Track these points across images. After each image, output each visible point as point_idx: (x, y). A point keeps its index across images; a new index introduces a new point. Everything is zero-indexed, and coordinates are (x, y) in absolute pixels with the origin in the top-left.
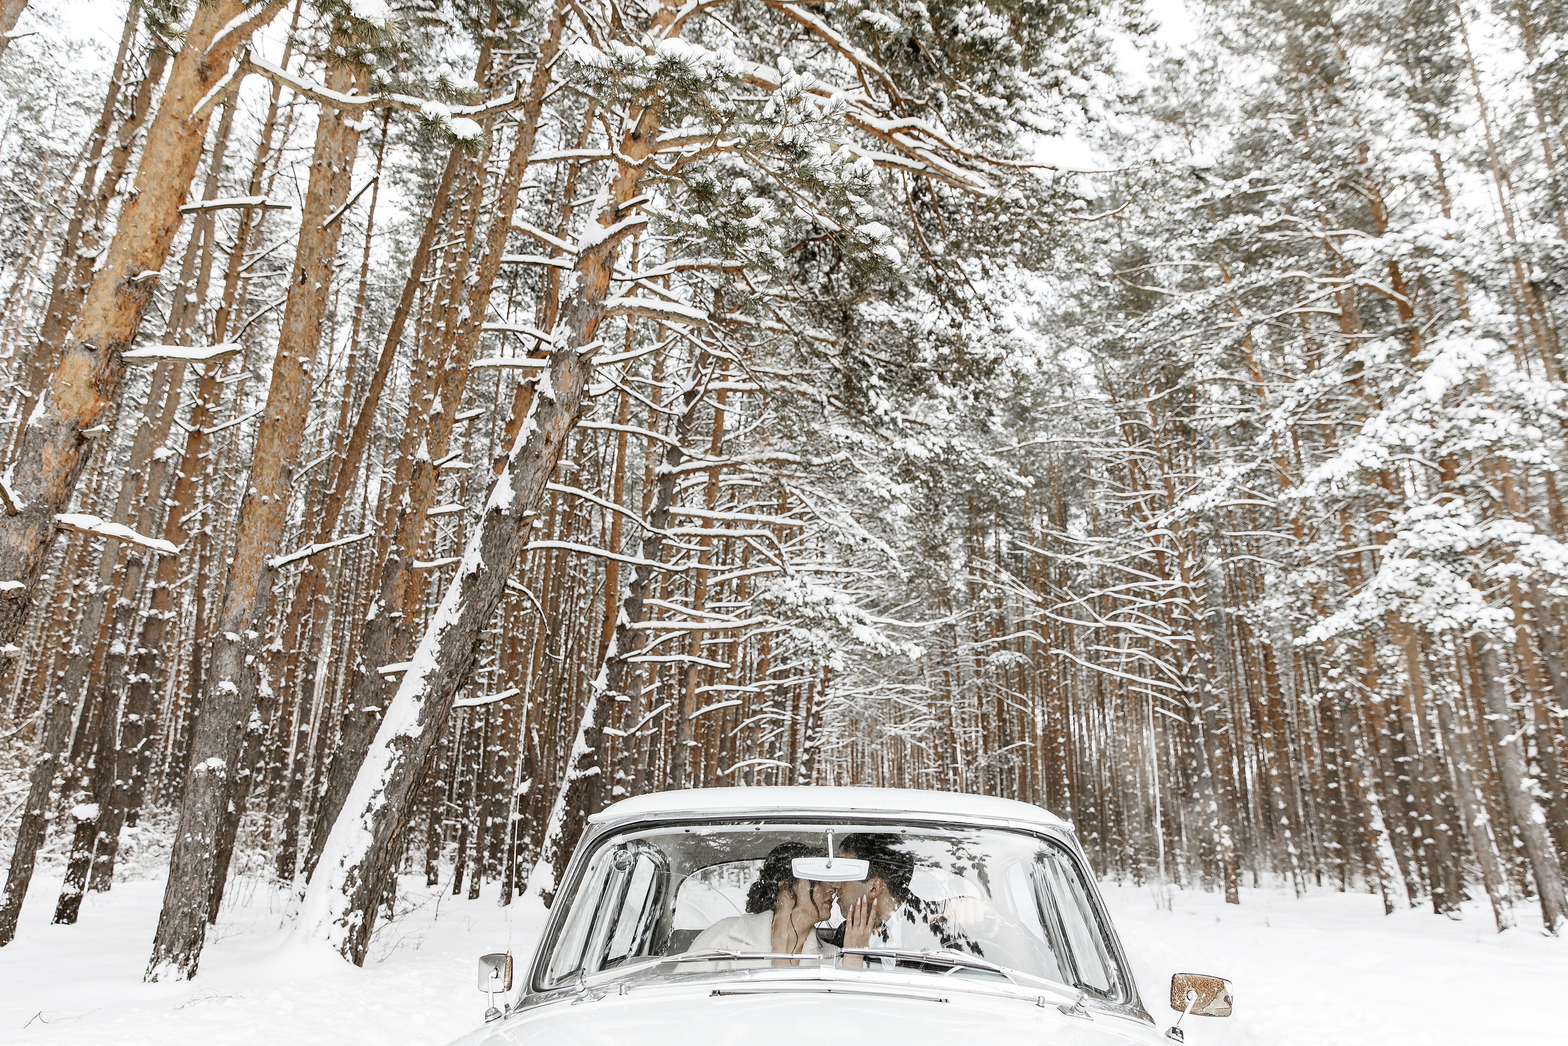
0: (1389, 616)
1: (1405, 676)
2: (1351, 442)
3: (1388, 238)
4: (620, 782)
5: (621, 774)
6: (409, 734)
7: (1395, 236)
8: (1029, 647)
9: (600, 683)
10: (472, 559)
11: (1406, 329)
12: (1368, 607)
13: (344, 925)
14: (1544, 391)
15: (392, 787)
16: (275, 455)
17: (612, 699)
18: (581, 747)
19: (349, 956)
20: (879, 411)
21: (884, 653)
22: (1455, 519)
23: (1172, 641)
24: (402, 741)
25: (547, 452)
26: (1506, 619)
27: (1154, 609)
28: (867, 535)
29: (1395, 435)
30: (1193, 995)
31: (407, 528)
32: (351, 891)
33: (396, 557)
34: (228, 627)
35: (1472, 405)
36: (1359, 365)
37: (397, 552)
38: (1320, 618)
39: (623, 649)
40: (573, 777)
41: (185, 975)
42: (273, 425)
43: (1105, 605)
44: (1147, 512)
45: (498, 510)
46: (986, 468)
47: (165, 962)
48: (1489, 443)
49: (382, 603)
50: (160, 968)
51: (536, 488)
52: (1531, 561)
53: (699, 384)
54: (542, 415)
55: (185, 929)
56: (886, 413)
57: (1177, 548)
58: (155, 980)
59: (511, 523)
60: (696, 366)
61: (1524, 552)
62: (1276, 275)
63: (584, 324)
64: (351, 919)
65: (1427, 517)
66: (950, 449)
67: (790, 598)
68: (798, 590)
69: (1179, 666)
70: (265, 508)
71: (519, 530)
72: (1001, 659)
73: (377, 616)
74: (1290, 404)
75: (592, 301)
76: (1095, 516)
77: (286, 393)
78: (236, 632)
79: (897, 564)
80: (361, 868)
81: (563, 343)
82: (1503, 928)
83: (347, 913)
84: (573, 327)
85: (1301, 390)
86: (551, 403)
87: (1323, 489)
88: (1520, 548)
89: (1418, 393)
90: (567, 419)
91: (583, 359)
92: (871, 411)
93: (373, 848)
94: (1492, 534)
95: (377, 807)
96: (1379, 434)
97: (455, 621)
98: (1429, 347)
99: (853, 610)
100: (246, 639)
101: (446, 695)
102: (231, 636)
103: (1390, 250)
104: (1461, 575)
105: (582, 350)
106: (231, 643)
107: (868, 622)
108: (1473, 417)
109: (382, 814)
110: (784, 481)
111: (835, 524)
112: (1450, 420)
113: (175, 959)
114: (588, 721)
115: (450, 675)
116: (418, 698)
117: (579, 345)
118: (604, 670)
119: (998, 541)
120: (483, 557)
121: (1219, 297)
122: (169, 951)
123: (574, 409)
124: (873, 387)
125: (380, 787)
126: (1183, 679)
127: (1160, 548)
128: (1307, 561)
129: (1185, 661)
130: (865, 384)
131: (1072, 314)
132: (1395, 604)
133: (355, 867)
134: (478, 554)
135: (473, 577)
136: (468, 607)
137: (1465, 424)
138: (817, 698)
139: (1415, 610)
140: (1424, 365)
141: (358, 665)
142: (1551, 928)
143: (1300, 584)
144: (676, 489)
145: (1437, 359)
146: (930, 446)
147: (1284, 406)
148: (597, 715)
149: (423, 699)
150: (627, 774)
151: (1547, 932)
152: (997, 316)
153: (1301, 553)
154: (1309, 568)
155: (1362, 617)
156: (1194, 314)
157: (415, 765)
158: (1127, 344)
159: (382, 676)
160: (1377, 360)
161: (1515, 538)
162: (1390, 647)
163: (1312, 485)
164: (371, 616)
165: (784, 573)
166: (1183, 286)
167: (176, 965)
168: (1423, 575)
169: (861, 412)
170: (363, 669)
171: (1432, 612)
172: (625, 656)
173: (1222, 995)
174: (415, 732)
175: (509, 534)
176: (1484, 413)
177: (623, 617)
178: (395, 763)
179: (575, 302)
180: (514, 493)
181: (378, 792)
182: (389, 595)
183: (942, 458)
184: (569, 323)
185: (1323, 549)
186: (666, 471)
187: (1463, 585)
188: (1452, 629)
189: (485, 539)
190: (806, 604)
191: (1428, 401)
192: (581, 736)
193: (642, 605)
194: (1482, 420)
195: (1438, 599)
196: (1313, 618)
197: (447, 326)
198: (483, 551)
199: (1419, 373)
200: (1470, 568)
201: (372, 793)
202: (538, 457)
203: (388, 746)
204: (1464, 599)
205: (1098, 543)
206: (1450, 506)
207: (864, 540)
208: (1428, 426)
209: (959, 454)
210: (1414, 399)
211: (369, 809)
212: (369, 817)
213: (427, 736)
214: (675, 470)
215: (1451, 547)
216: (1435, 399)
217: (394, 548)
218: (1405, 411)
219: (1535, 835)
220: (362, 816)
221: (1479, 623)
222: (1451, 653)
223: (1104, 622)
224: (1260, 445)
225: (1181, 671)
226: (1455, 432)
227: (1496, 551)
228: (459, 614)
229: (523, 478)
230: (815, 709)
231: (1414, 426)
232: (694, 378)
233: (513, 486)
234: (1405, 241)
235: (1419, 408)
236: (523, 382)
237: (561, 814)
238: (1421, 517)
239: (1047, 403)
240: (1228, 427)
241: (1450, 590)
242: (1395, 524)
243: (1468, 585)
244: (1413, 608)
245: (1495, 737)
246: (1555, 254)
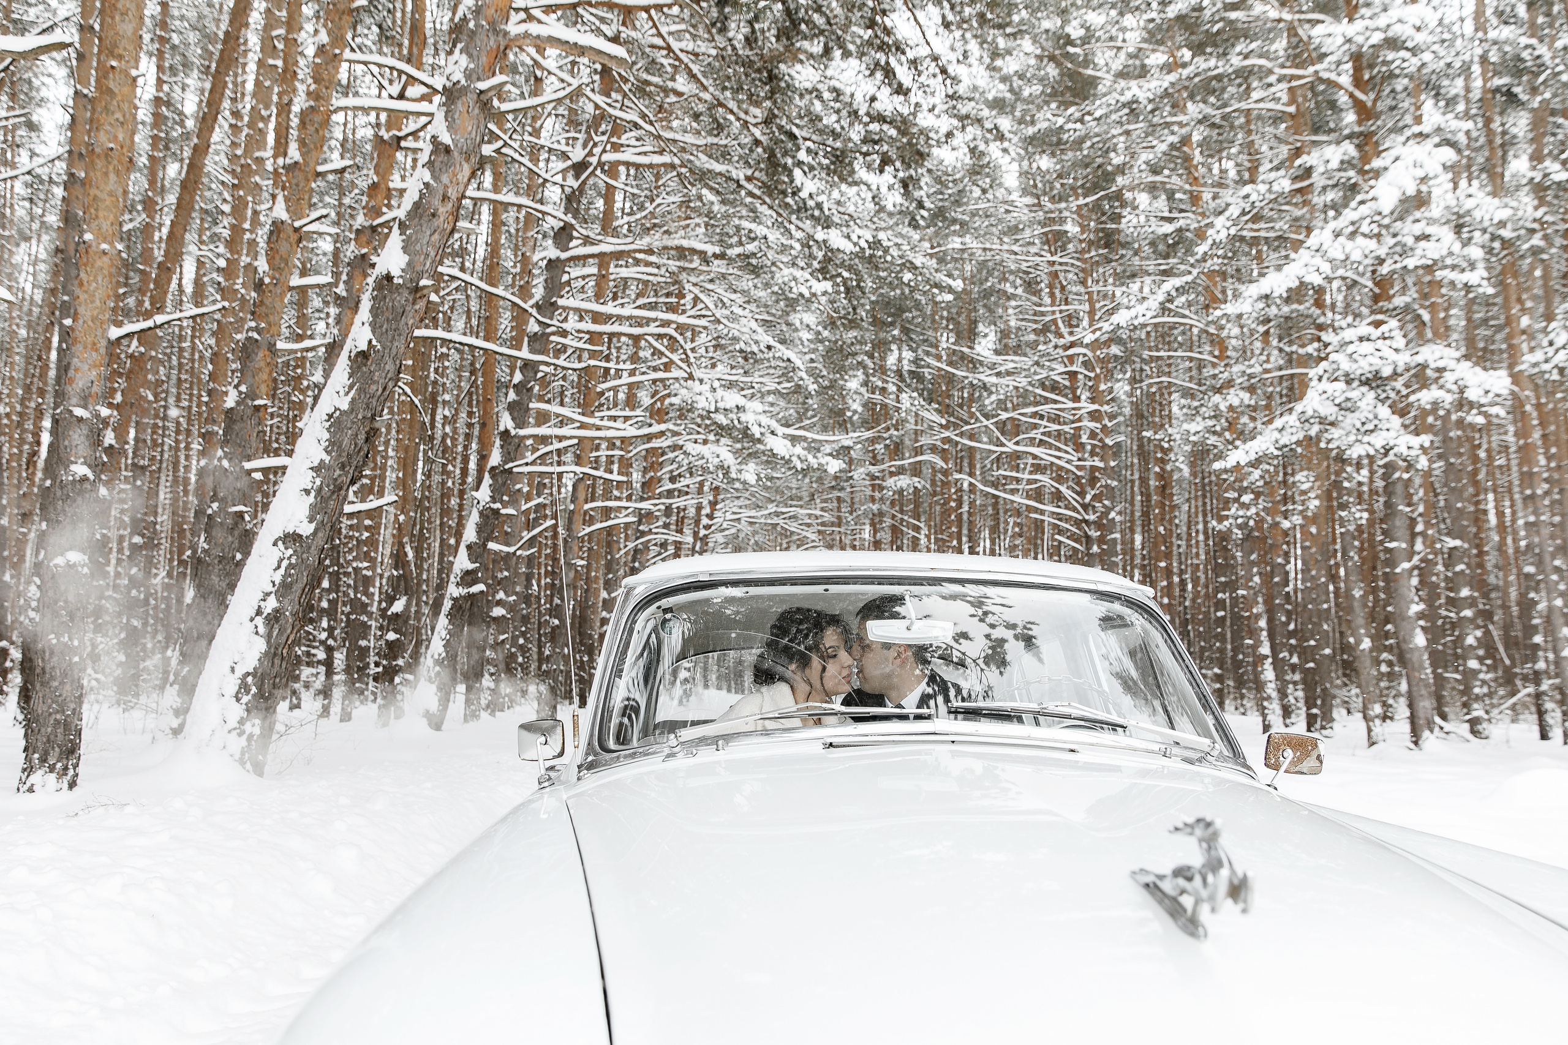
0: (1309, 441)
1: (1317, 502)
2: (1293, 255)
3: (1359, 25)
4: (499, 603)
5: (501, 595)
6: (300, 531)
7: (1367, 22)
8: (927, 471)
9: (484, 494)
10: (361, 336)
11: (1361, 134)
12: (1290, 430)
13: (240, 735)
14: (1491, 209)
15: (284, 589)
16: (111, 194)
17: (496, 512)
18: (462, 562)
19: (248, 766)
20: (804, 194)
21: (799, 466)
22: (1388, 342)
23: (1077, 467)
24: (291, 538)
25: (444, 210)
26: (1422, 447)
27: (1059, 435)
28: (772, 343)
29: (1340, 249)
30: (1289, 753)
31: (267, 302)
32: (245, 699)
33: (256, 336)
34: (74, 401)
35: (1418, 221)
36: (1308, 172)
37: (257, 329)
38: (1238, 443)
39: (508, 457)
40: (456, 594)
41: (66, 785)
42: (107, 156)
43: (1010, 429)
44: (1064, 330)
45: (389, 278)
46: (913, 268)
47: (40, 772)
48: (1430, 262)
49: (243, 388)
50: (36, 778)
51: (433, 254)
52: (1454, 388)
53: (590, 154)
54: (437, 164)
55: (60, 737)
56: (811, 195)
57: (1093, 370)
58: (31, 790)
59: (406, 294)
60: (588, 132)
61: (1449, 378)
62: (1236, 61)
63: (484, 54)
64: (248, 727)
65: (1361, 339)
66: (876, 244)
67: (702, 403)
68: (709, 395)
69: (1082, 494)
70: (106, 259)
71: (414, 304)
72: (899, 484)
73: (238, 403)
74: (1234, 211)
75: (492, 24)
76: (1004, 334)
77: (118, 115)
78: (85, 407)
79: (804, 375)
80: (254, 674)
81: (458, 76)
82: (1372, 744)
83: (242, 722)
84: (470, 56)
85: (1247, 196)
86: (447, 150)
87: (1261, 305)
88: (1446, 374)
89: (1369, 204)
90: (467, 170)
91: (484, 97)
92: (794, 194)
93: (266, 654)
94: (1419, 359)
95: (268, 610)
96: (1324, 248)
97: (345, 405)
98: (1384, 155)
99: (765, 420)
100: (97, 416)
101: (338, 490)
102: (79, 412)
103: (1360, 39)
104: (1383, 402)
105: (482, 85)
106: (80, 420)
107: (780, 434)
108: (1418, 233)
109: (273, 619)
110: (684, 276)
111: (735, 329)
112: (1395, 235)
113: (52, 769)
114: (470, 534)
115: (343, 467)
116: (307, 492)
117: (479, 79)
118: (487, 480)
119: (900, 360)
120: (374, 332)
121: (1172, 84)
122: (43, 760)
123: (474, 160)
124: (800, 164)
125: (269, 588)
126: (1085, 507)
127: (1074, 368)
128: (1230, 383)
129: (1088, 489)
130: (790, 161)
131: (1003, 100)
132: (1314, 430)
133: (248, 674)
134: (367, 327)
135: (364, 355)
136: (359, 390)
137: (1410, 241)
138: (705, 521)
139: (1336, 436)
140: (1377, 174)
141: (220, 459)
142: (1416, 743)
143: (1223, 407)
144: (565, 278)
145: (1392, 168)
146: (854, 238)
147: (1227, 214)
148: (480, 529)
149: (313, 494)
150: (507, 595)
151: (1412, 746)
152: (956, 80)
153: (1226, 374)
154: (1232, 391)
155: (1282, 442)
156: (1145, 102)
157: (308, 566)
158: (1065, 137)
159: (249, 472)
160: (1330, 166)
161: (1441, 364)
162: (1305, 473)
163: (1250, 300)
164: (230, 402)
165: (691, 377)
166: (1122, 75)
167: (53, 776)
168: (1348, 399)
169: (784, 193)
170: (225, 463)
171: (1352, 438)
172: (511, 465)
173: (1314, 754)
174: (306, 529)
175: (404, 307)
176: (1429, 230)
177: (506, 421)
178: (285, 563)
179: (472, 25)
180: (406, 258)
181: (268, 594)
182: (250, 380)
183: (868, 252)
184: (464, 51)
185: (1249, 371)
186: (553, 257)
187: (1384, 411)
188: (1368, 456)
189: (374, 311)
190: (717, 410)
191: (1380, 214)
192: (463, 552)
193: (528, 409)
194: (1426, 237)
195: (1358, 425)
196: (1232, 443)
197: (285, 61)
198: (374, 326)
199: (1372, 182)
200: (1392, 395)
201: (261, 596)
202: (434, 215)
203: (275, 544)
204: (1384, 425)
205: (1010, 362)
206: (1384, 328)
207: (769, 348)
208: (1375, 240)
209: (886, 251)
210: (1364, 210)
211: (259, 612)
212: (259, 621)
213: (320, 535)
214: (564, 256)
215: (1377, 372)
216: (1386, 212)
217: (253, 324)
218: (1353, 223)
219: (1415, 657)
220: (252, 620)
221: (1396, 450)
222: (1365, 480)
223: (1010, 447)
224: (1198, 257)
225: (1084, 498)
226: (1398, 249)
227: (1421, 377)
228: (349, 398)
229: (417, 240)
230: (702, 532)
231: (1360, 240)
232: (585, 146)
233: (405, 249)
234: (1377, 29)
235: (1368, 220)
236: (386, 137)
237: (444, 633)
238: (1354, 339)
239: (967, 204)
240: (1166, 235)
241: (1371, 416)
242: (1326, 345)
243: (1389, 411)
244: (1335, 433)
245: (1391, 563)
246: (1525, 55)
